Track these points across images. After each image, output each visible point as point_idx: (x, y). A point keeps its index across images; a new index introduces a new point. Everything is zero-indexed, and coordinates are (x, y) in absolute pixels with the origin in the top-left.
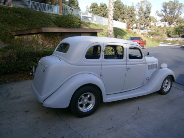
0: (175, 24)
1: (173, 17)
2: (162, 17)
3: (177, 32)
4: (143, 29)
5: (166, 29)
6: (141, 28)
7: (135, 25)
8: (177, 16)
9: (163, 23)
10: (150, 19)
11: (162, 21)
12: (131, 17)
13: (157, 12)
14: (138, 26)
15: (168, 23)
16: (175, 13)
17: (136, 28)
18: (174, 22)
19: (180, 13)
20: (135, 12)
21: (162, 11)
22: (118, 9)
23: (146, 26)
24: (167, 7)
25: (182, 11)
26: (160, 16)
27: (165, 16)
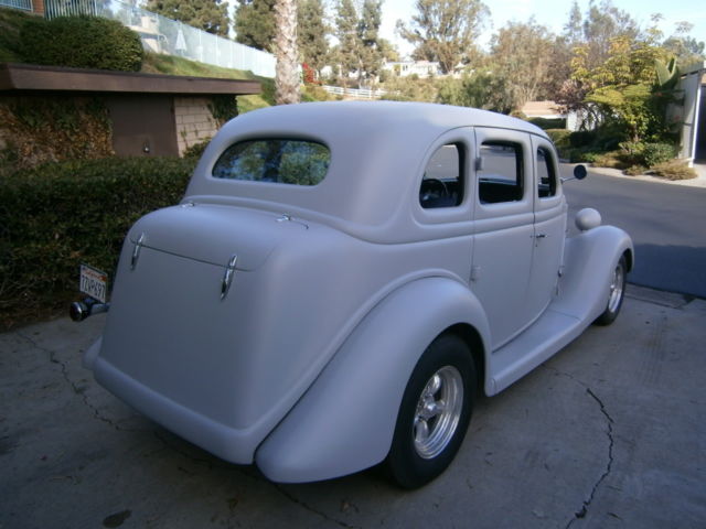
0: (462, 71)
1: (452, 45)
2: (418, 43)
3: (473, 99)
4: (357, 87)
5: (436, 86)
6: (348, 83)
7: (327, 70)
8: (466, 42)
9: (421, 63)
10: (379, 49)
11: (417, 57)
12: (312, 38)
13: (400, 24)
14: (340, 75)
15: (438, 64)
16: (458, 30)
17: (333, 82)
18: (457, 63)
19: (473, 32)
20: (325, 22)
21: (417, 23)
22: (268, 7)
23: (368, 75)
24: (433, 9)
25: (480, 24)
26: (412, 39)
27: (425, 42)
